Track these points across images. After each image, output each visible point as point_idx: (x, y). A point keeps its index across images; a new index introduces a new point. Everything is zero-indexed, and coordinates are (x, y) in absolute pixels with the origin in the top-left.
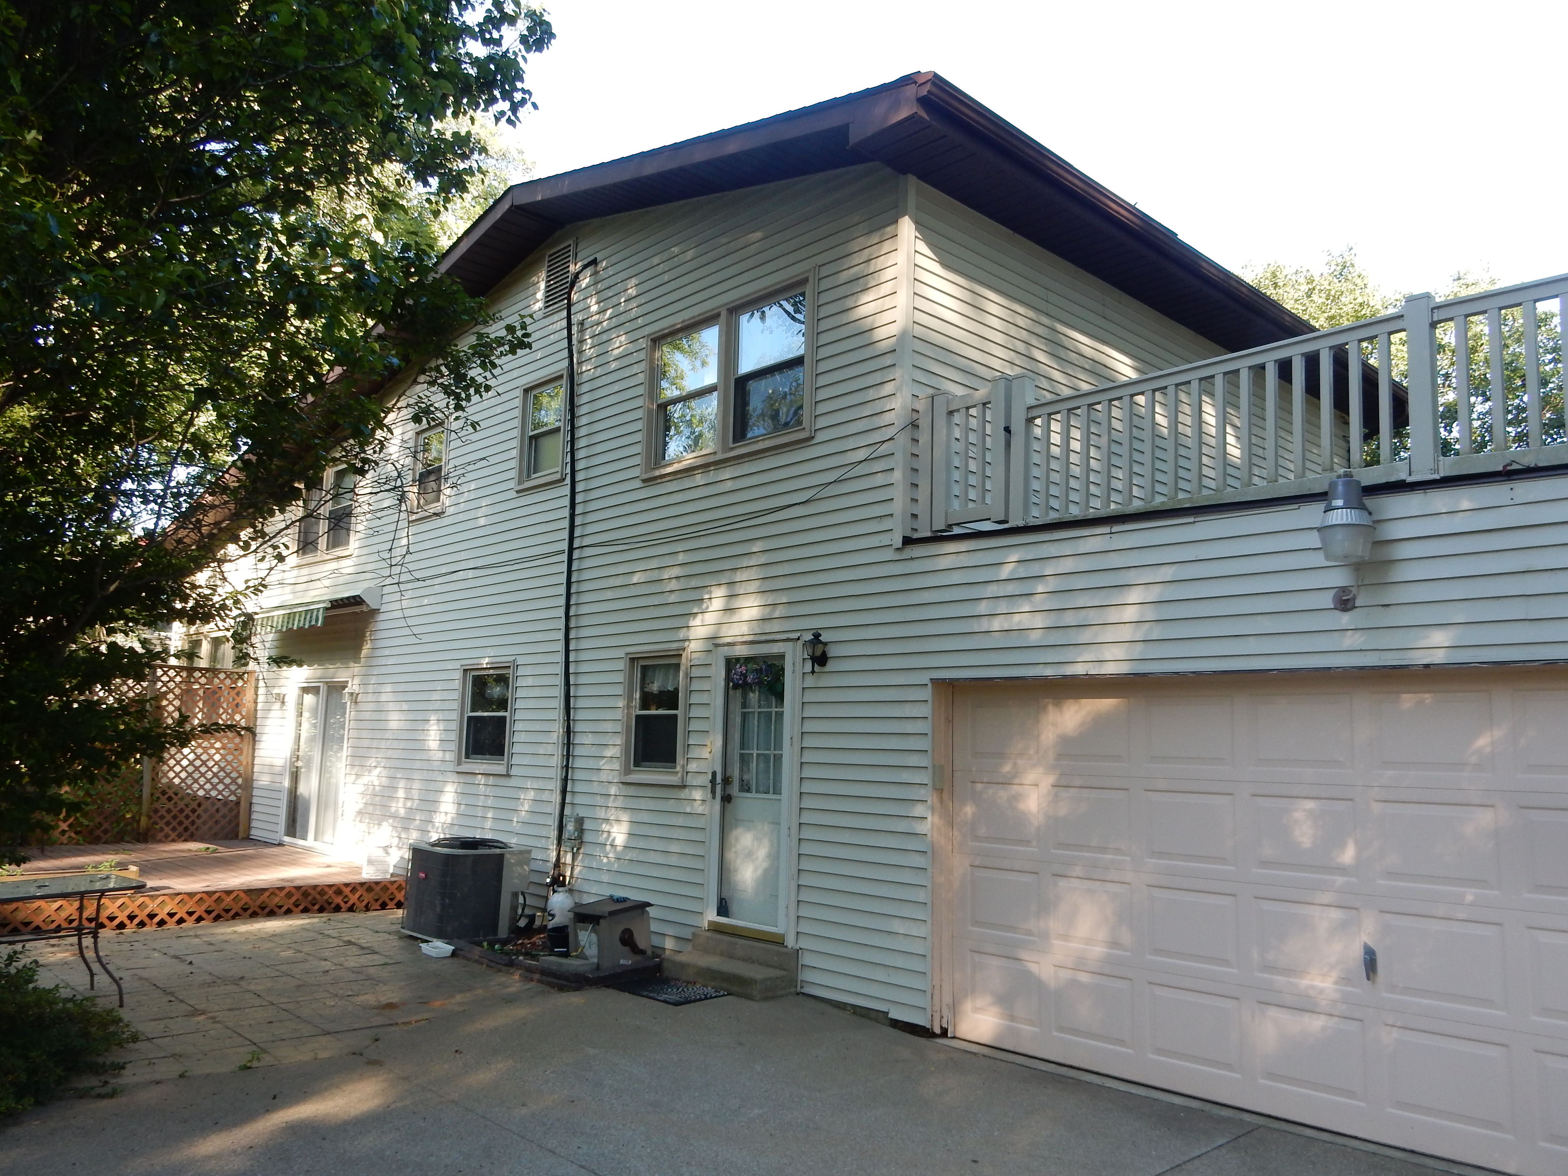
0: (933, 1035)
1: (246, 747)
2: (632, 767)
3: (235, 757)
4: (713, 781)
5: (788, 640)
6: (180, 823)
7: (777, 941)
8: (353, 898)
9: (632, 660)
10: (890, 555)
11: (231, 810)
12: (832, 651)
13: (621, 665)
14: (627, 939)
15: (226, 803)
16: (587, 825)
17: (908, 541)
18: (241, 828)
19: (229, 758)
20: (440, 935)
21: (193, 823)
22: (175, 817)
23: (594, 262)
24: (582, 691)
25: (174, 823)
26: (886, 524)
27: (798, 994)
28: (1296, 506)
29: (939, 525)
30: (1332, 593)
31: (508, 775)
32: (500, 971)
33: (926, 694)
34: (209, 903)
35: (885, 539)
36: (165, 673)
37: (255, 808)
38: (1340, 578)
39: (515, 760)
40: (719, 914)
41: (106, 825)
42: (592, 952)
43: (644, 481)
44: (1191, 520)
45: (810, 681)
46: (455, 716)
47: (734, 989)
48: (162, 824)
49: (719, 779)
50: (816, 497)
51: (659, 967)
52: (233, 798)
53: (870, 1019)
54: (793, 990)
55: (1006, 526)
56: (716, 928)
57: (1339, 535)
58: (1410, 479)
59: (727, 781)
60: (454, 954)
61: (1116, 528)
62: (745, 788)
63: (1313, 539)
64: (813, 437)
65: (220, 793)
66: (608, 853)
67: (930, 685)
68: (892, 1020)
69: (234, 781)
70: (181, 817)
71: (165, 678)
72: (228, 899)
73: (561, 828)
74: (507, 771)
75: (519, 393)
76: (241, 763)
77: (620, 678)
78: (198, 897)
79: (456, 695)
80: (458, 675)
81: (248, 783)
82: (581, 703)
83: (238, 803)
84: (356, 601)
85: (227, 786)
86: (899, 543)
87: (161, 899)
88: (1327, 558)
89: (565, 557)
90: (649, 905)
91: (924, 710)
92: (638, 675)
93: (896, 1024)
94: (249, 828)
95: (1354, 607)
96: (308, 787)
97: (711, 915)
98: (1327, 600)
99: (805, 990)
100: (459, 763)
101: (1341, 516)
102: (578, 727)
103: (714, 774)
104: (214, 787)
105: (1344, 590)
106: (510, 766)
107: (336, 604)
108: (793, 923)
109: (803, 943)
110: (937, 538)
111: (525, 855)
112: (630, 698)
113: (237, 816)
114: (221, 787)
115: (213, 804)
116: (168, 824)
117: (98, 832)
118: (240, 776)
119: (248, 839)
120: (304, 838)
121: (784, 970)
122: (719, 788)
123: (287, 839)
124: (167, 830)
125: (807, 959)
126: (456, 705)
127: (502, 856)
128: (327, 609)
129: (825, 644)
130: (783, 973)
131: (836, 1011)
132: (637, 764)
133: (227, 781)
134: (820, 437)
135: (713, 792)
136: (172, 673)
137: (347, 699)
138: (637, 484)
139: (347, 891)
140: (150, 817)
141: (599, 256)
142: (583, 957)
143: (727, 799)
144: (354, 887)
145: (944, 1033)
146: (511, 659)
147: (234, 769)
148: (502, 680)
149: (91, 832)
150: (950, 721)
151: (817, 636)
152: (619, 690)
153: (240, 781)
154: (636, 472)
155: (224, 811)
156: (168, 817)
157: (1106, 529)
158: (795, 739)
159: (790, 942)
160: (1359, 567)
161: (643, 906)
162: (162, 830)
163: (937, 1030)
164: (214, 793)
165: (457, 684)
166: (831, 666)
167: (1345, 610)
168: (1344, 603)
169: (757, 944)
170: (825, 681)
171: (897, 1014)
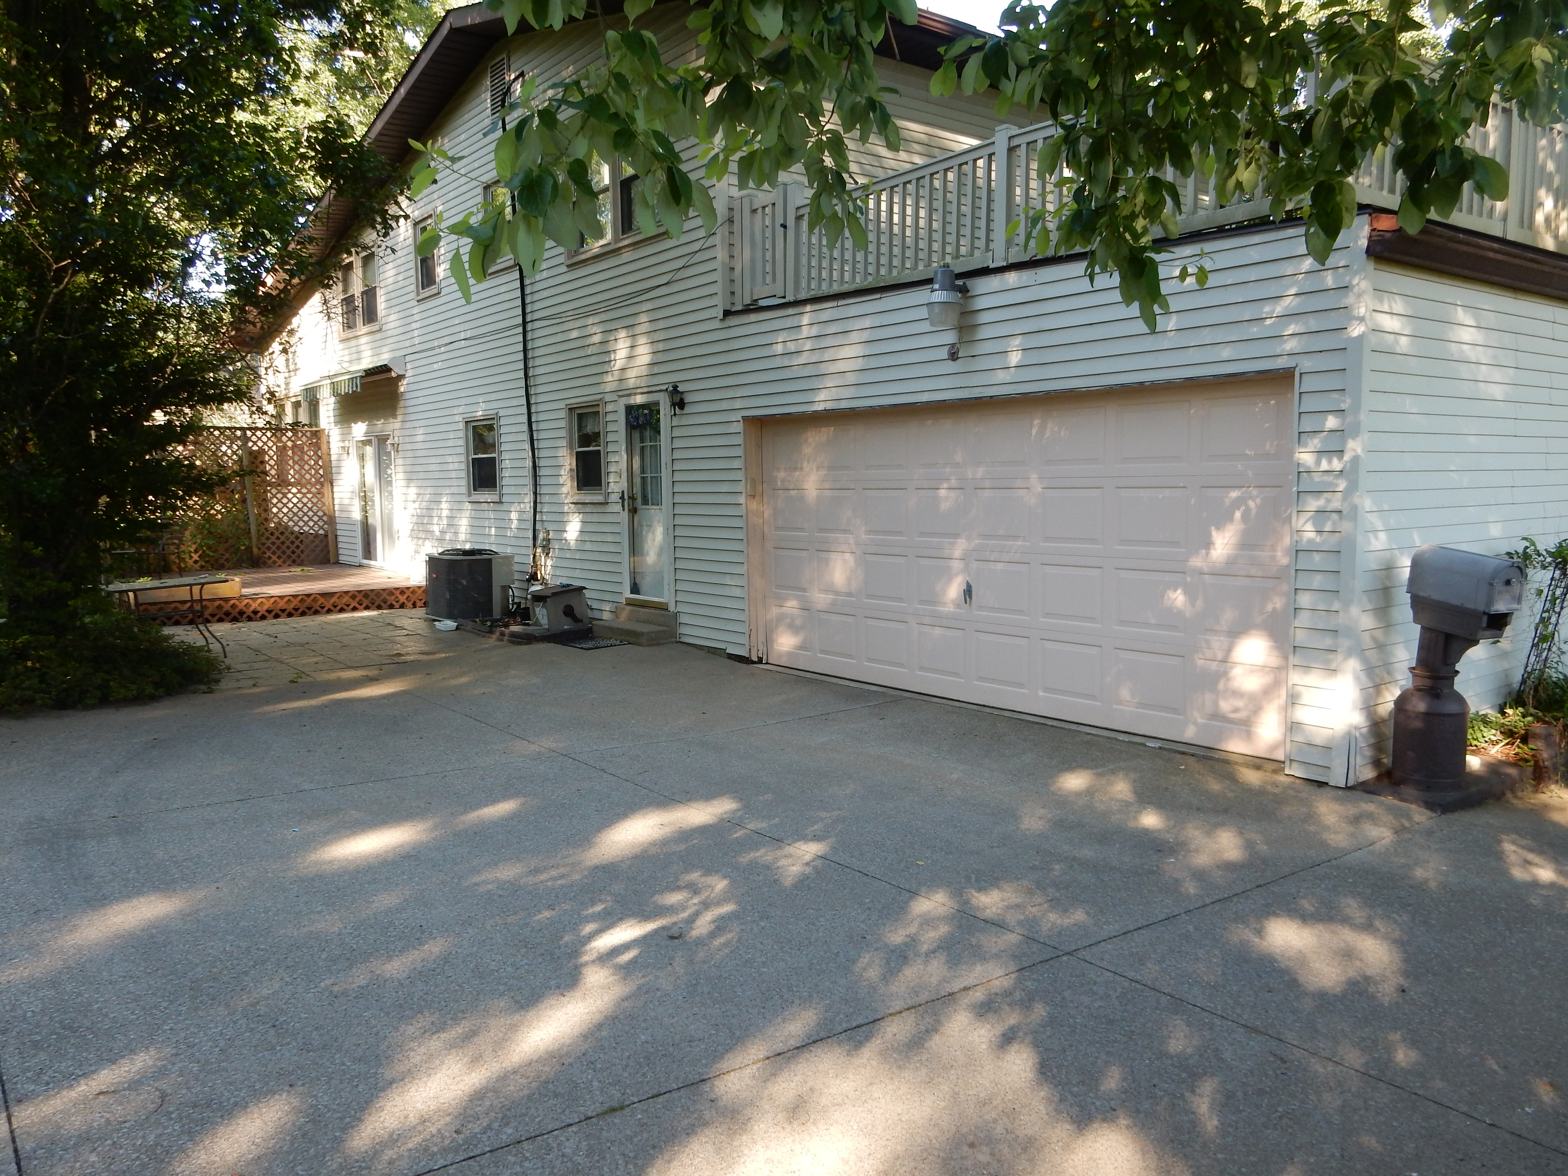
0: (754, 663)
1: (326, 490)
2: (576, 491)
3: (319, 500)
4: (622, 498)
5: (659, 391)
6: (284, 553)
7: (666, 608)
8: (402, 599)
9: (571, 410)
10: (716, 324)
11: (321, 541)
12: (688, 398)
13: (563, 414)
14: (569, 612)
15: (317, 535)
16: (552, 535)
17: (727, 313)
18: (331, 555)
19: (315, 500)
20: (450, 617)
21: (293, 552)
22: (278, 548)
23: (522, 75)
24: (542, 435)
25: (279, 553)
26: (713, 301)
27: (676, 642)
29: (748, 301)
30: (947, 348)
31: (501, 502)
32: (484, 636)
33: (739, 427)
34: (295, 602)
35: (712, 313)
36: (254, 434)
37: (340, 539)
38: (950, 337)
39: (505, 490)
40: (632, 593)
41: (227, 556)
42: (544, 621)
43: (568, 266)
44: (878, 296)
45: (675, 421)
46: (463, 458)
47: (632, 640)
48: (268, 554)
49: (626, 496)
50: (672, 280)
51: (590, 630)
52: (321, 532)
53: (715, 654)
54: (673, 640)
55: (783, 301)
56: (630, 603)
57: (939, 309)
58: (992, 266)
59: (632, 498)
60: (457, 628)
61: (841, 303)
62: (645, 502)
63: (924, 313)
65: (311, 528)
67: (742, 421)
68: (729, 653)
69: (320, 518)
70: (284, 547)
71: (254, 438)
72: (309, 600)
73: (535, 538)
74: (499, 499)
75: (480, 190)
76: (324, 504)
77: (563, 424)
78: (286, 599)
79: (462, 442)
80: (461, 426)
81: (331, 520)
82: (542, 444)
83: (326, 536)
84: (385, 369)
85: (316, 523)
86: (721, 316)
87: (260, 600)
88: (932, 324)
89: (520, 329)
90: (585, 588)
91: (739, 440)
92: (575, 421)
93: (732, 657)
94: (338, 555)
95: (957, 358)
96: (375, 520)
97: (628, 594)
98: (944, 353)
99: (682, 640)
100: (470, 495)
101: (939, 296)
102: (541, 463)
103: (623, 493)
104: (306, 523)
105: (952, 346)
106: (501, 495)
107: (369, 373)
108: (673, 594)
109: (681, 608)
110: (748, 310)
111: (508, 559)
112: (571, 439)
113: (327, 545)
114: (311, 524)
115: (307, 537)
116: (274, 553)
117: (222, 561)
118: (325, 514)
119: (337, 563)
120: (376, 560)
121: (666, 626)
122: (627, 503)
123: (366, 562)
124: (274, 558)
125: (683, 619)
126: (462, 450)
127: (490, 560)
128: (361, 377)
129: (682, 393)
130: (666, 628)
131: (696, 651)
132: (577, 488)
133: (316, 519)
135: (623, 506)
136: (259, 433)
137: (389, 448)
138: (564, 269)
139: (397, 593)
140: (259, 549)
141: (525, 69)
142: (537, 623)
143: (633, 511)
144: (402, 591)
145: (761, 661)
146: (495, 412)
147: (320, 509)
148: (490, 428)
149: (217, 561)
150: (760, 446)
151: (675, 387)
152: (563, 433)
153: (325, 518)
154: (561, 259)
155: (317, 542)
156: (274, 548)
157: (834, 304)
158: (668, 465)
159: (672, 608)
160: (958, 330)
161: (581, 589)
162: (270, 558)
163: (755, 659)
164: (306, 529)
165: (461, 434)
166: (687, 409)
167: (954, 360)
168: (954, 356)
169: (652, 611)
170: (685, 421)
171: (731, 650)
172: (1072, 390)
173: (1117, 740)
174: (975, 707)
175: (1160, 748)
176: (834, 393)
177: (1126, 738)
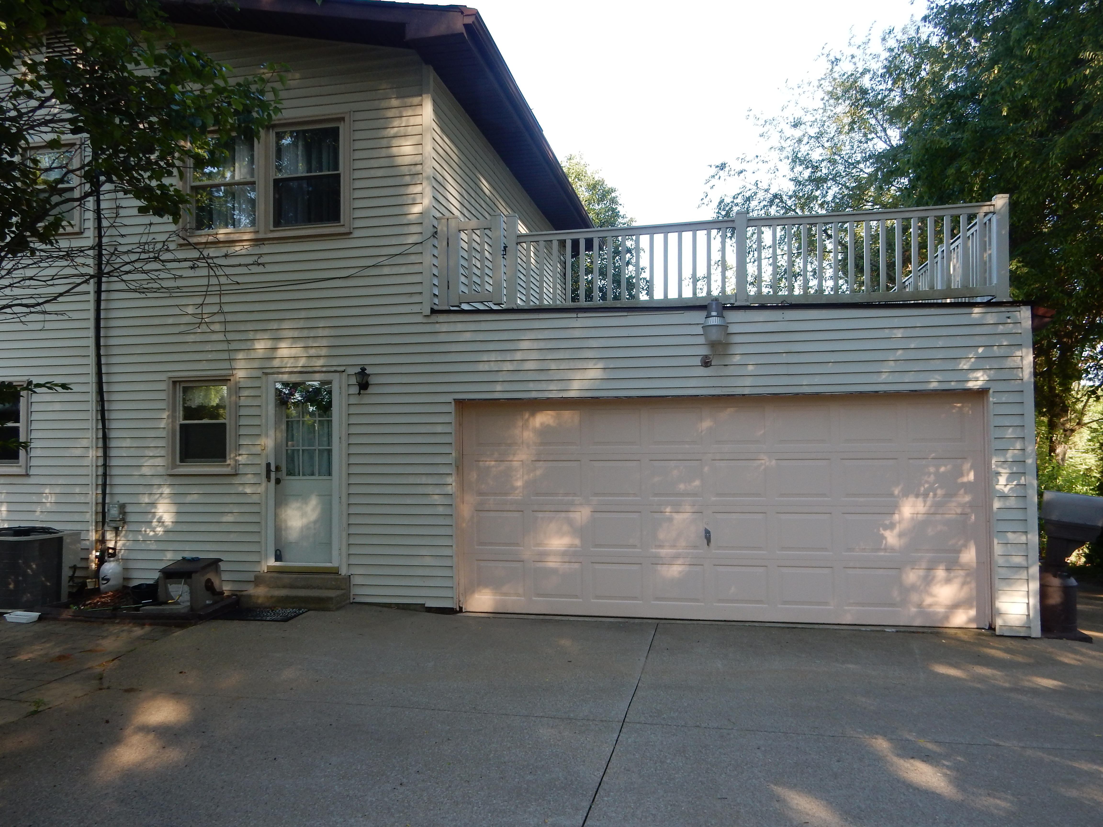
0: (454, 612)
2: (178, 463)
4: (267, 470)
5: (335, 371)
7: (335, 572)
9: (174, 383)
10: (420, 319)
12: (372, 380)
13: (163, 386)
14: (210, 586)
16: (129, 509)
17: (433, 311)
20: (20, 606)
26: (417, 299)
27: (352, 603)
28: (683, 312)
29: (454, 303)
30: (700, 358)
31: (27, 475)
32: (104, 623)
33: (451, 408)
35: (416, 309)
38: (704, 351)
39: (33, 462)
40: (276, 560)
42: (184, 599)
43: (181, 245)
44: (626, 314)
45: (353, 400)
47: (315, 606)
49: (273, 468)
50: (358, 274)
51: (238, 602)
53: (410, 610)
54: (348, 601)
55: (504, 307)
56: (275, 570)
57: (714, 330)
58: (737, 304)
59: (278, 469)
60: (40, 619)
61: (580, 315)
62: (290, 473)
64: (351, 233)
66: (155, 528)
67: (453, 403)
68: (427, 607)
73: (103, 513)
74: (26, 471)
77: (161, 395)
86: (428, 312)
88: (704, 340)
89: (90, 297)
90: (220, 560)
92: (180, 394)
93: (432, 610)
95: (711, 365)
97: (272, 562)
98: (698, 361)
99: (358, 600)
101: (713, 320)
102: (113, 434)
103: (268, 465)
105: (706, 356)
106: (28, 467)
108: (346, 559)
109: (354, 571)
111: (77, 536)
112: (174, 410)
121: (342, 589)
122: (273, 475)
125: (356, 580)
127: (55, 539)
129: (369, 375)
130: (343, 591)
131: (383, 609)
132: (182, 460)
134: (356, 234)
135: (267, 478)
138: (173, 246)
142: (178, 603)
143: (278, 482)
145: (461, 610)
146: (24, 378)
151: (363, 370)
152: (161, 405)
154: (171, 237)
157: (574, 315)
158: (343, 438)
159: (344, 572)
160: (713, 345)
161: (217, 561)
163: (456, 609)
166: (371, 390)
167: (706, 366)
168: (706, 363)
169: (294, 576)
170: (366, 400)
171: (429, 604)
172: (817, 394)
173: (860, 631)
174: (709, 623)
175: (897, 632)
176: (586, 385)
177: (869, 628)
